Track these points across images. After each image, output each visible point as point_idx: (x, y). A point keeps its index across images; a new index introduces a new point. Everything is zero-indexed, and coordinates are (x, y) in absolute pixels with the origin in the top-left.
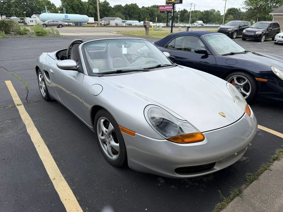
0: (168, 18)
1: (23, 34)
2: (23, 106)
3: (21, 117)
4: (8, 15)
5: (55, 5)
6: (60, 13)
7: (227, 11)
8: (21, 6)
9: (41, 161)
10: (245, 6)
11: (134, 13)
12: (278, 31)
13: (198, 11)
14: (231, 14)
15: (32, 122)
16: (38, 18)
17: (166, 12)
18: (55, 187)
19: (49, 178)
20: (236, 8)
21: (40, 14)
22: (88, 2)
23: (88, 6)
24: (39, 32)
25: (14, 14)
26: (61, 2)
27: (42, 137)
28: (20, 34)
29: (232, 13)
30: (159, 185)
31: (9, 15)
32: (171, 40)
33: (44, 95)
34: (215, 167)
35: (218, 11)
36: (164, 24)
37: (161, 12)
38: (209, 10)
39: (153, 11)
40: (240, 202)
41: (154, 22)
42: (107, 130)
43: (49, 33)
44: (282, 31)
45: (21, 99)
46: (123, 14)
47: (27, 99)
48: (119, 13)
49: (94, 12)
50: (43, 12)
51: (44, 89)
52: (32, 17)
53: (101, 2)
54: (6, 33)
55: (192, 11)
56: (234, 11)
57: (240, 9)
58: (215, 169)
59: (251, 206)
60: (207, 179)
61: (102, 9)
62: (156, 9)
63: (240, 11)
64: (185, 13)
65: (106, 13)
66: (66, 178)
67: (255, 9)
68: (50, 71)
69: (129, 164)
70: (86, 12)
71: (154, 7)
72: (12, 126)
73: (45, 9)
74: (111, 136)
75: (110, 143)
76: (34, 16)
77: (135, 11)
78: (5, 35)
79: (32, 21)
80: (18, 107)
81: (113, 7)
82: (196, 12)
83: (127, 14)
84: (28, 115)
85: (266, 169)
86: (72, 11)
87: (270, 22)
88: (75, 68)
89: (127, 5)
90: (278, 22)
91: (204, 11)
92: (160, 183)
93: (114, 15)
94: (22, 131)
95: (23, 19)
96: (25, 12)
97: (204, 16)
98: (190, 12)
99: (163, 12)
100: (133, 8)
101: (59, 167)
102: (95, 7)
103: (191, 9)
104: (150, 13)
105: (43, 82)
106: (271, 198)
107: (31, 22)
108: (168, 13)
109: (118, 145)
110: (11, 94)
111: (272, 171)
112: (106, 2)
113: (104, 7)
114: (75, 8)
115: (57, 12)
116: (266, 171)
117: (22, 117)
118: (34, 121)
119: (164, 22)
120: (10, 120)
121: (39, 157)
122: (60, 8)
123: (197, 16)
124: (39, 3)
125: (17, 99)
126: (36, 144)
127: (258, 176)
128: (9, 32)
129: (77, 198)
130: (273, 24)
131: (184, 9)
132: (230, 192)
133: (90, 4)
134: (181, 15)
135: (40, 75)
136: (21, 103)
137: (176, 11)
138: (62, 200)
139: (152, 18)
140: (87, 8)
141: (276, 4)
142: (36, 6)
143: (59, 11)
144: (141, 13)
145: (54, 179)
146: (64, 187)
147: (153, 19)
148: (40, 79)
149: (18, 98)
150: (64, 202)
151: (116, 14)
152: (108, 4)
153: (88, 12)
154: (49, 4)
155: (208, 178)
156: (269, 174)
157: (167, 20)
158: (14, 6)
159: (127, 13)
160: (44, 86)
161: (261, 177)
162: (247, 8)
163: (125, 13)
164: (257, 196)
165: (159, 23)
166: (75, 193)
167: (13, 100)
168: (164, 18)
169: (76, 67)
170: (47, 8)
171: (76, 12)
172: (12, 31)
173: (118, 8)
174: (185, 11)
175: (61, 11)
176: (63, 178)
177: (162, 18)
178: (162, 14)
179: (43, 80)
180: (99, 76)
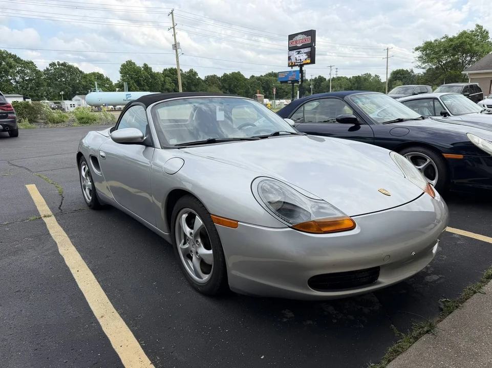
0: (293, 92)
1: (57, 123)
2: (53, 218)
3: (50, 233)
4: (35, 98)
5: (111, 80)
6: (119, 91)
7: (391, 74)
8: (56, 84)
9: (81, 292)
10: (419, 64)
11: (238, 87)
12: (479, 98)
13: (343, 78)
14: (399, 80)
15: (68, 239)
16: (83, 101)
17: (290, 82)
18: (104, 329)
19: (94, 315)
20: (405, 70)
21: (86, 94)
22: (163, 73)
23: (163, 79)
24: (83, 118)
25: (45, 96)
26: (121, 75)
27: (84, 258)
28: (54, 121)
29: (399, 77)
30: (285, 320)
31: (37, 98)
32: (296, 109)
33: (89, 199)
34: (380, 279)
35: (376, 76)
36: (288, 101)
37: (282, 82)
38: (360, 75)
39: (268, 82)
40: (432, 342)
41: (270, 98)
42: (192, 231)
43: (100, 119)
44: (486, 97)
45: (52, 209)
46: (221, 89)
47: (61, 208)
48: (214, 89)
49: (174, 87)
50: (91, 91)
51: (89, 189)
52: (74, 99)
53: (184, 72)
54: (31, 121)
55: (333, 78)
56: (403, 74)
57: (412, 71)
58: (380, 283)
59: (452, 347)
60: (370, 310)
61: (186, 83)
62: (272, 78)
63: (413, 73)
64: (322, 81)
65: (193, 88)
66: (122, 315)
67: (437, 68)
68: (99, 154)
69: (231, 282)
70: (160, 89)
71: (270, 75)
72: (33, 245)
73: (95, 87)
74: (199, 240)
75: (197, 253)
76: (77, 97)
77: (238, 84)
78: (29, 125)
79: (73, 106)
80: (46, 220)
81: (203, 78)
82: (339, 79)
83: (227, 89)
84: (62, 229)
85: (475, 293)
86: (138, 88)
87: (465, 84)
88: (140, 140)
89: (225, 75)
90: (477, 84)
91: (353, 77)
92: (287, 318)
93: (206, 91)
94: (50, 251)
95: (59, 103)
96: (63, 93)
97: (354, 84)
98: (329, 80)
99: (286, 82)
100: (236, 78)
101: (110, 300)
102: (174, 80)
103: (330, 74)
104: (264, 86)
105: (88, 178)
106: (487, 335)
107: (71, 107)
108: (293, 84)
109: (211, 252)
110: (35, 202)
111: (485, 294)
112: (192, 71)
113: (188, 79)
114: (142, 83)
115: (114, 91)
116: (475, 295)
117: (52, 232)
118: (71, 238)
119: (288, 98)
120: (31, 237)
121: (78, 287)
122: (119, 83)
123: (342, 86)
124: (85, 78)
125: (43, 208)
126: (73, 268)
127: (462, 302)
128: (36, 120)
129: (140, 344)
130: (469, 87)
131: (320, 76)
132: (412, 328)
133: (165, 76)
134: (315, 86)
135: (84, 167)
136: (50, 213)
137: (307, 80)
138: (114, 347)
139: (268, 93)
140: (161, 81)
141: (471, 58)
142: (80, 83)
143: (117, 89)
144: (249, 87)
145: (102, 317)
146: (118, 327)
147: (270, 94)
148: (83, 174)
149: (47, 207)
150: (118, 350)
151: (209, 89)
152: (196, 74)
153: (164, 88)
154: (100, 79)
155: (371, 308)
156: (481, 299)
157: (293, 94)
158: (45, 84)
159: (227, 87)
160: (90, 183)
161: (468, 304)
162: (424, 66)
163: (224, 87)
164: (462, 333)
165: (279, 99)
166: (137, 336)
167: (38, 210)
168: (287, 92)
169: (142, 138)
170: (98, 84)
171: (145, 88)
172: (41, 119)
173: (211, 80)
174: (320, 80)
175: (121, 88)
176: (117, 315)
177: (284, 92)
178: (284, 86)
179: (89, 173)
180: (179, 148)
